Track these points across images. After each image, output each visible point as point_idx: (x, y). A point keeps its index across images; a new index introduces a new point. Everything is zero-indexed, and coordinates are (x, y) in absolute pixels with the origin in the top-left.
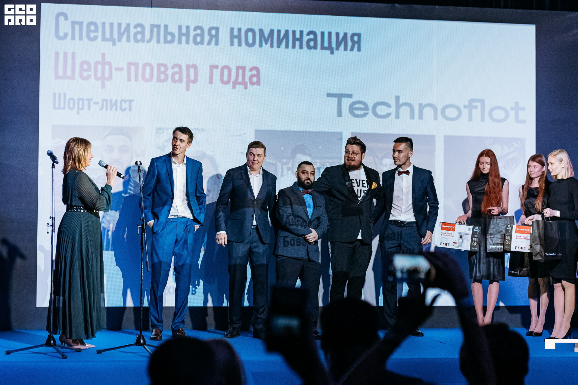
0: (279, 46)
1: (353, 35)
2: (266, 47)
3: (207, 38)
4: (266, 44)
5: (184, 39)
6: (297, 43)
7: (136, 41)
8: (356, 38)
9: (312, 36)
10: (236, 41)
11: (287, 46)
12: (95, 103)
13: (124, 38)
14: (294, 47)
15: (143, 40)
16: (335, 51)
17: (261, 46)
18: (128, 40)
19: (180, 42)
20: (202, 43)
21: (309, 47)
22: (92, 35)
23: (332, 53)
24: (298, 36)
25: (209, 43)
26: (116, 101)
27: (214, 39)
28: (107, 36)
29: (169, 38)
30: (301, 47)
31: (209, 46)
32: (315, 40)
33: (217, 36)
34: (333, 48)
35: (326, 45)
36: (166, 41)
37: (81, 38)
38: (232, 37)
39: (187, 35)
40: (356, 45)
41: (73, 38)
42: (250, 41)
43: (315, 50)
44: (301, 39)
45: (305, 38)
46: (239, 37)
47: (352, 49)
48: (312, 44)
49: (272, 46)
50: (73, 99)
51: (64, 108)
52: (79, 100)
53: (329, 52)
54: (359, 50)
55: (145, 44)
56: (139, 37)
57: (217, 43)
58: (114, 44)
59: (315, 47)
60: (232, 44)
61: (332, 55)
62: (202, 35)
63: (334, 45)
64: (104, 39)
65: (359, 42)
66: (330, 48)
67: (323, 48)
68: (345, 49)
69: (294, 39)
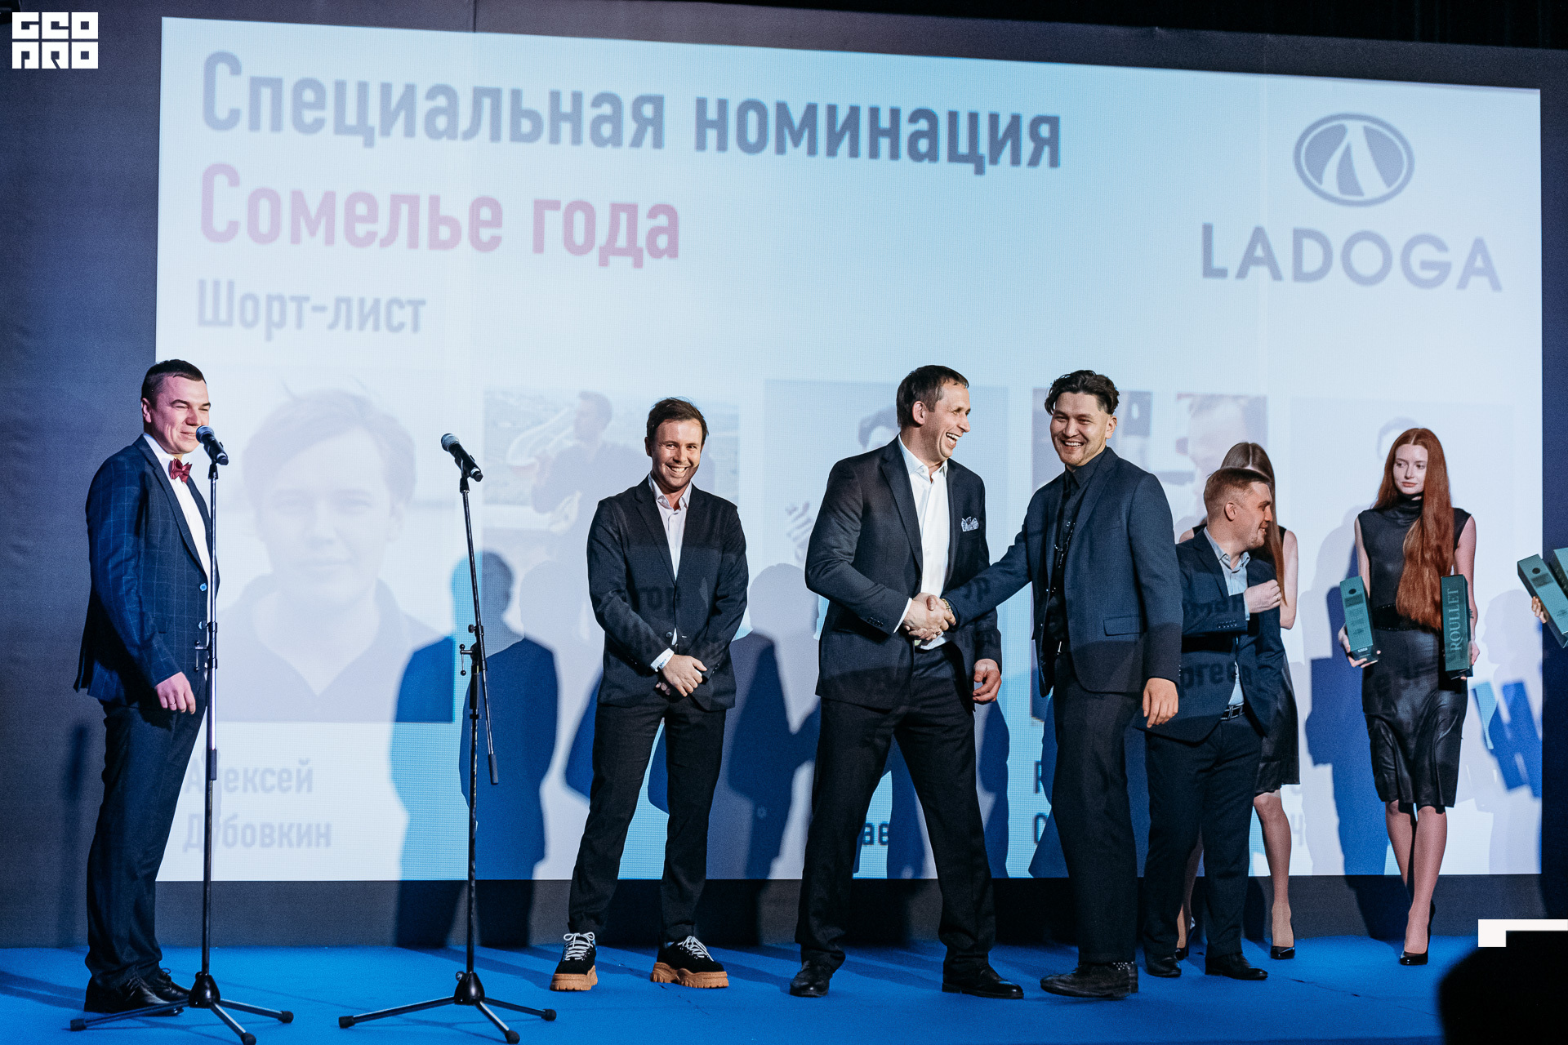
0: (832, 152)
1: (1037, 122)
2: (797, 153)
3: (629, 127)
4: (796, 144)
5: (566, 128)
6: (884, 143)
7: (433, 133)
8: (1045, 131)
9: (923, 125)
10: (712, 135)
11: (854, 152)
12: (316, 309)
13: (399, 126)
14: (874, 153)
15: (451, 132)
16: (988, 167)
17: (780, 149)
18: (410, 132)
19: (555, 139)
20: (616, 140)
21: (916, 155)
22: (309, 116)
23: (980, 170)
24: (885, 122)
25: (637, 142)
26: (377, 302)
27: (650, 130)
28: (351, 119)
29: (526, 126)
30: (895, 154)
31: (634, 150)
32: (932, 134)
33: (657, 122)
34: (982, 157)
35: (963, 147)
36: (517, 136)
37: (276, 126)
38: (702, 124)
39: (575, 117)
40: (1046, 150)
41: (255, 125)
42: (752, 136)
43: (933, 165)
44: (893, 133)
45: (906, 129)
46: (721, 124)
47: (1034, 161)
48: (923, 145)
49: (812, 151)
50: (253, 297)
51: (229, 323)
52: (270, 299)
53: (971, 167)
54: (1054, 162)
55: (459, 143)
56: (441, 122)
57: (658, 143)
58: (369, 143)
59: (932, 155)
60: (701, 145)
61: (979, 178)
62: (616, 119)
63: (984, 148)
64: (341, 128)
65: (1054, 141)
66: (974, 158)
67: (954, 156)
68: (1016, 160)
69: (876, 132)
